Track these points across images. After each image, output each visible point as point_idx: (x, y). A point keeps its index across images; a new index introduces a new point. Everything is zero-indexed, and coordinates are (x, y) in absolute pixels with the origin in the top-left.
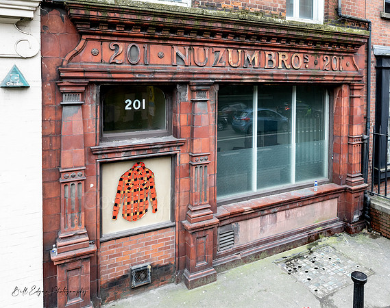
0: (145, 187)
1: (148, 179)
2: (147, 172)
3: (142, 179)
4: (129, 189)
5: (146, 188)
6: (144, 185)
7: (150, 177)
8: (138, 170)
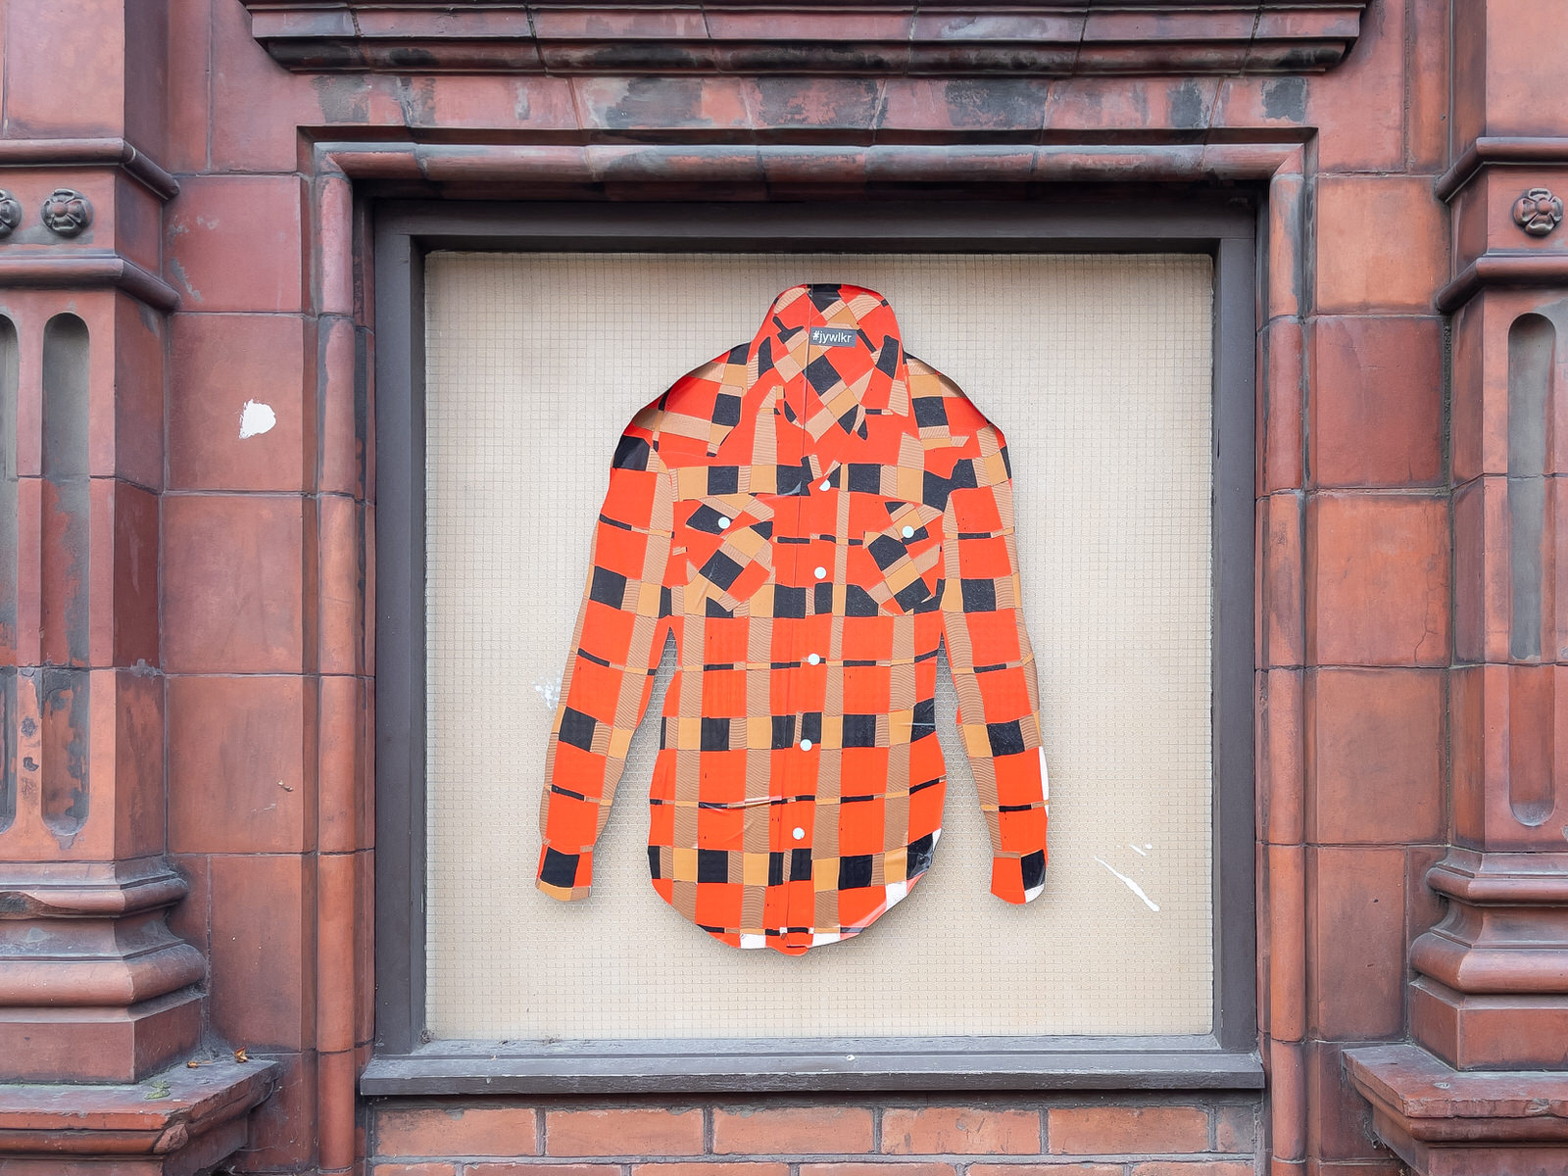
0: (902, 574)
1: (935, 491)
2: (928, 411)
3: (865, 478)
4: (723, 571)
5: (919, 598)
6: (888, 551)
7: (964, 475)
8: (821, 375)
